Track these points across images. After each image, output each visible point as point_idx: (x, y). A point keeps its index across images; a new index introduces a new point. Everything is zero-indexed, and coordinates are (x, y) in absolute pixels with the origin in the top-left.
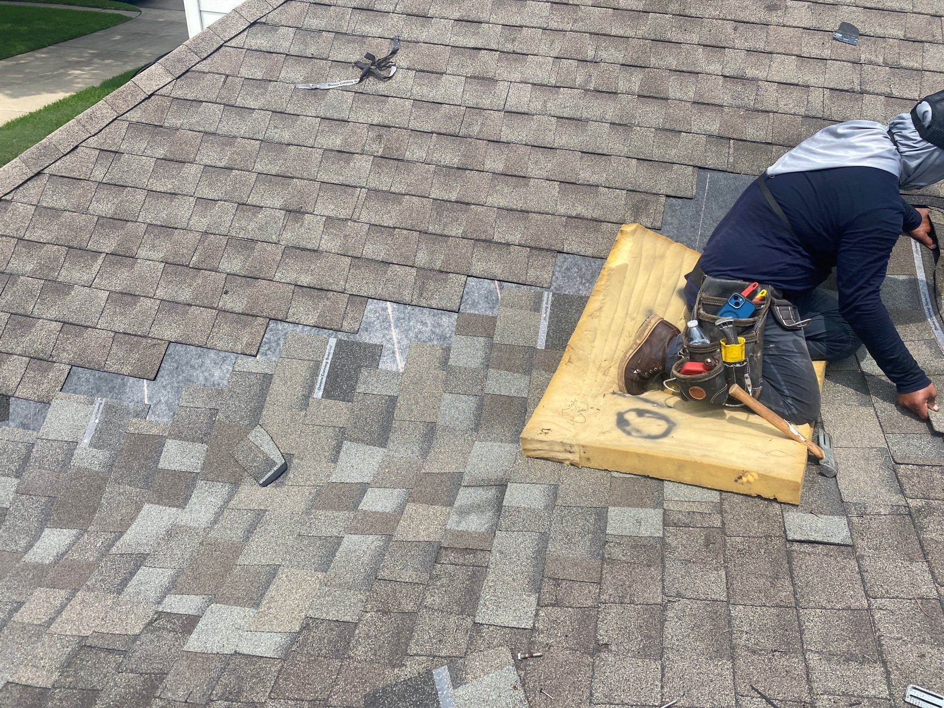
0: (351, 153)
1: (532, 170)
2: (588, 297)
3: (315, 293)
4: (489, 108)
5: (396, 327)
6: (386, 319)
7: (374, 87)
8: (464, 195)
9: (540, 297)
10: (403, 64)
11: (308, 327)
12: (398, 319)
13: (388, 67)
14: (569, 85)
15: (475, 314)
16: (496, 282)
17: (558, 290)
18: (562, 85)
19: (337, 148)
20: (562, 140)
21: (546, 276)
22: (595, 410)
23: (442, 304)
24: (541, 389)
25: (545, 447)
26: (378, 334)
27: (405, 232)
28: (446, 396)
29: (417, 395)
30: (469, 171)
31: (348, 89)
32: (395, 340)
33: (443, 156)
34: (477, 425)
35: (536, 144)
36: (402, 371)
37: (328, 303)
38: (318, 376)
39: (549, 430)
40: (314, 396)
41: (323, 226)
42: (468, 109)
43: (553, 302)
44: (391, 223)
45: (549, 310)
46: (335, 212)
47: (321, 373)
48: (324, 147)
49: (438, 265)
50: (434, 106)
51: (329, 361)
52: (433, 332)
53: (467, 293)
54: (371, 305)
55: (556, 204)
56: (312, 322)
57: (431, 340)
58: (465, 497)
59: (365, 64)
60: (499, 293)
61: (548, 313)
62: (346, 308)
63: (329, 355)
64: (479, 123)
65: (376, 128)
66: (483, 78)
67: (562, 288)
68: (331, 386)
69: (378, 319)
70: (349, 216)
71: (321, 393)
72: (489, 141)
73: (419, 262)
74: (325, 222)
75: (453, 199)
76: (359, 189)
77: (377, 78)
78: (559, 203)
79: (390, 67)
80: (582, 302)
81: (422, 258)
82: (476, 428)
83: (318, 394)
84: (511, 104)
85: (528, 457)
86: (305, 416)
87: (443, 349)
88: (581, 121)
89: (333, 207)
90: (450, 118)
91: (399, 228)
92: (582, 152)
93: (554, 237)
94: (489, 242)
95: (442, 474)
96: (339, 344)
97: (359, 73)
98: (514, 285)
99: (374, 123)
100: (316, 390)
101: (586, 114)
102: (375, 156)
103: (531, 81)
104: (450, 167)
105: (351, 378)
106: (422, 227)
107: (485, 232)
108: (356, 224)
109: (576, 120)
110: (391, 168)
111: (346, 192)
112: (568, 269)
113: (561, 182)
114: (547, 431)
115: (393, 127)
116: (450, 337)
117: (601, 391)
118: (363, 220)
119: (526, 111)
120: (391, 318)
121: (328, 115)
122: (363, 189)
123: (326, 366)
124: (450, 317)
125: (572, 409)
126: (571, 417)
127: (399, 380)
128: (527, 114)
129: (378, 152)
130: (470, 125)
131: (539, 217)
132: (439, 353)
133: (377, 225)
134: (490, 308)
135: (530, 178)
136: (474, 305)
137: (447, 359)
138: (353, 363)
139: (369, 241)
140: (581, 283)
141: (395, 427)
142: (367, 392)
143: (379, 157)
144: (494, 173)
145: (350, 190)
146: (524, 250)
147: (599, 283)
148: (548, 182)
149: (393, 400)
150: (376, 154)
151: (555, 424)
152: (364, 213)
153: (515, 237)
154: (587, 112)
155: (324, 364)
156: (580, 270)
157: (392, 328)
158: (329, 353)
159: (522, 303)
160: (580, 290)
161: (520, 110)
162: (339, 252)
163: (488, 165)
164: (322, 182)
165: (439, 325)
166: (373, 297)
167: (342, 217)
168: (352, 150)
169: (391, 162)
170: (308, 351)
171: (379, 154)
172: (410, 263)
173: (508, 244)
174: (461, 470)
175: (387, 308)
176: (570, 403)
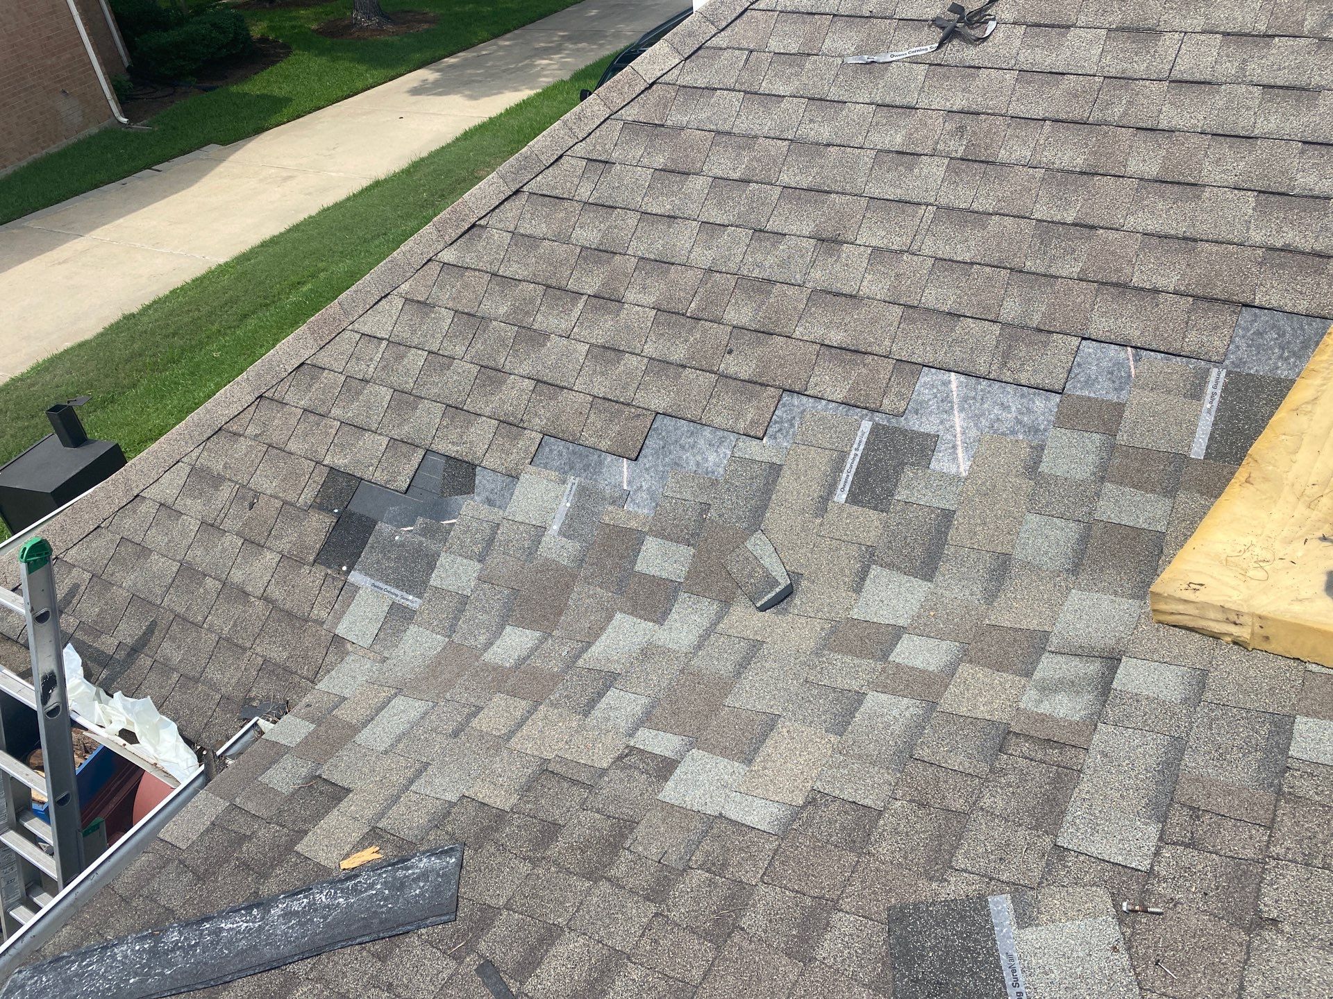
0: (917, 155)
1: (1210, 172)
2: (1293, 382)
3: (849, 356)
4: (1144, 77)
5: (962, 410)
6: (947, 399)
7: (959, 55)
8: (1087, 214)
9: (1203, 377)
10: (1008, 16)
11: (834, 404)
12: (965, 399)
13: (983, 23)
14: (1291, 31)
15: (1089, 397)
16: (1129, 349)
17: (1238, 366)
18: (1278, 32)
19: (897, 148)
20: (1268, 123)
21: (1218, 343)
22: (1287, 563)
23: (1037, 380)
24: (1191, 523)
25: (1190, 609)
26: (932, 420)
27: (988, 269)
28: (1030, 517)
29: (985, 511)
30: (1100, 177)
31: (919, 61)
32: (958, 429)
33: (1060, 154)
34: (1076, 565)
35: (1220, 132)
36: (964, 474)
37: (864, 371)
38: (842, 472)
39: (1202, 585)
40: (835, 499)
41: (867, 261)
42: (1107, 81)
43: (1226, 386)
44: (967, 257)
45: (1217, 398)
46: (885, 241)
47: (846, 469)
48: (878, 147)
49: (1036, 320)
50: (1050, 77)
51: (859, 453)
52: (1019, 422)
53: (1079, 365)
54: (927, 377)
55: (1248, 229)
56: (839, 397)
57: (1013, 432)
58: (1048, 667)
59: (949, 21)
60: (1132, 367)
61: (1215, 404)
62: (890, 379)
63: (859, 445)
64: (1124, 102)
65: (957, 117)
66: (1138, 30)
67: (1245, 363)
68: (860, 488)
69: (936, 397)
70: (906, 246)
71: (844, 496)
72: (1137, 128)
73: (1005, 315)
74: (871, 255)
75: (1070, 220)
76: (924, 207)
77: (965, 41)
78: (1252, 226)
79: (986, 22)
80: (1280, 389)
81: (1011, 309)
82: (1075, 569)
83: (841, 496)
84: (1184, 68)
85: (1159, 622)
86: (821, 525)
87: (1032, 447)
88: (1308, 90)
89: (884, 233)
90: (1076, 96)
91: (979, 264)
92: (1305, 143)
93: (1238, 281)
94: (1123, 287)
95: (1016, 630)
96: (875, 430)
97: (938, 34)
98: (1159, 356)
99: (955, 108)
100: (839, 492)
101: (1319, 79)
102: (951, 158)
103: (1222, 29)
104: (1068, 172)
105: (887, 479)
106: (1016, 262)
107: (1117, 271)
108: (915, 258)
109: (1298, 89)
110: (975, 175)
111: (904, 212)
112: (1259, 334)
113: (1260, 192)
114: (1197, 587)
115: (983, 113)
116: (1045, 430)
117: (1300, 533)
118: (927, 252)
119: (1209, 78)
120: (955, 396)
121: (888, 100)
122: (930, 207)
123: (854, 459)
124: (1047, 399)
125: (1244, 556)
126: (1242, 569)
127: (960, 488)
128: (1209, 83)
129: (956, 152)
130: (1108, 104)
131: (1215, 248)
132: (1025, 452)
133: (945, 260)
134: (1116, 389)
135: (1204, 186)
136: (1089, 383)
137: (1037, 462)
138: (892, 458)
139: (932, 282)
140: (1281, 357)
141: (948, 555)
142: (910, 500)
143: (958, 159)
144: (1141, 179)
145: (910, 209)
146: (1183, 300)
147: (1318, 358)
148: (1236, 192)
149: (947, 516)
150: (953, 155)
151: (1212, 577)
152: (929, 241)
153: (1171, 280)
154: (1320, 75)
155: (852, 456)
156: (1282, 334)
157: (956, 412)
158: (860, 442)
159: (1171, 384)
160: (1277, 368)
161: (1198, 77)
162: (887, 299)
163: (1134, 166)
164: (871, 198)
165: (1029, 411)
166: (930, 364)
167: (895, 247)
168: (919, 150)
169: (976, 165)
170: (831, 437)
171: (959, 155)
172: (992, 317)
173: (1156, 291)
174: (1046, 628)
175: (950, 382)
176: (1242, 548)
